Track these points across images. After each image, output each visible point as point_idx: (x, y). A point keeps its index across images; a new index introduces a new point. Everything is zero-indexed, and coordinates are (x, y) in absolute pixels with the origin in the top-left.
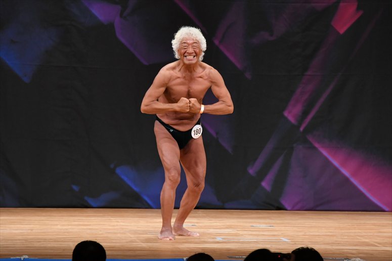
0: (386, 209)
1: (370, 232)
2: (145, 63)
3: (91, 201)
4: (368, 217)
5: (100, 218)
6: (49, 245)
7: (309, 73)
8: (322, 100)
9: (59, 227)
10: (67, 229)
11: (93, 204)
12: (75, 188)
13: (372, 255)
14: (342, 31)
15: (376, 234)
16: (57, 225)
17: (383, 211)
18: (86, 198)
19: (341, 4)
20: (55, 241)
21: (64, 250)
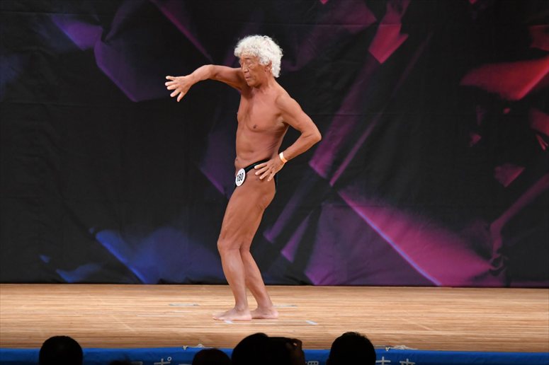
0: (438, 283)
1: (418, 313)
2: (133, 99)
3: (64, 275)
4: (415, 293)
5: (76, 297)
6: (12, 331)
7: (341, 112)
8: (358, 146)
9: (23, 308)
10: (33, 311)
11: (67, 279)
12: (45, 259)
13: (420, 340)
14: (382, 60)
15: (425, 315)
16: (21, 305)
17: (434, 286)
18: (58, 271)
19: (381, 26)
20: (19, 325)
21: (30, 337)
